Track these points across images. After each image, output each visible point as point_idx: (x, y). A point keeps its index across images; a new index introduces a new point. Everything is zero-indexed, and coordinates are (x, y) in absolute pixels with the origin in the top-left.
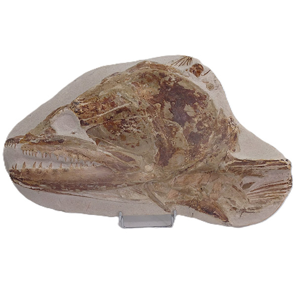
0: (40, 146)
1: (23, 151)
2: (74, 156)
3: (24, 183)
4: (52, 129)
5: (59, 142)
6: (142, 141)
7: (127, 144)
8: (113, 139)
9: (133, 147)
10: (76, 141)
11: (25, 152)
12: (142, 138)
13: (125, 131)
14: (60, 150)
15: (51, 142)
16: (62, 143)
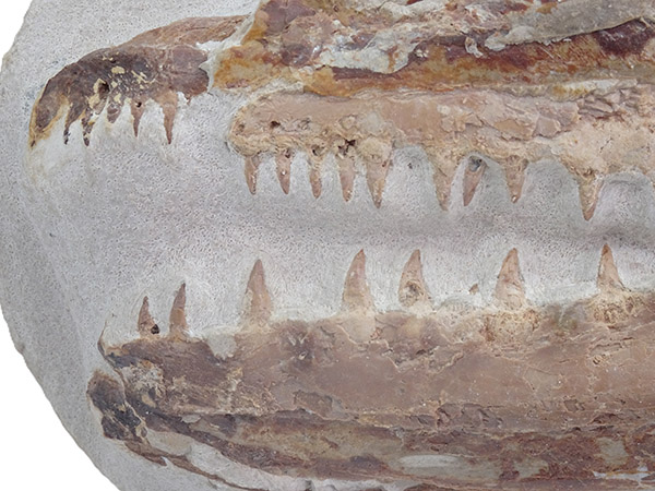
0: (423, 100)
1: (253, 158)
3: (247, 455)
5: (611, 48)
14: (612, 126)
15: (532, 53)
16: (631, 60)
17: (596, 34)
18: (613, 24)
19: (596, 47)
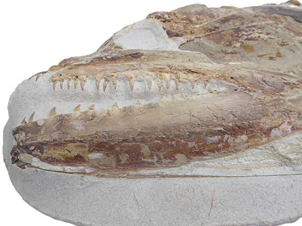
0: (93, 67)
1: (54, 81)
2: (167, 76)
4: (116, 47)
5: (134, 57)
6: (283, 50)
7: (259, 56)
8: (232, 53)
9: (271, 58)
10: (166, 55)
11: (58, 83)
12: (282, 45)
13: (246, 39)
14: (136, 71)
15: (117, 58)
16: (139, 59)
17: (130, 55)
18: (134, 53)
19: (131, 57)
